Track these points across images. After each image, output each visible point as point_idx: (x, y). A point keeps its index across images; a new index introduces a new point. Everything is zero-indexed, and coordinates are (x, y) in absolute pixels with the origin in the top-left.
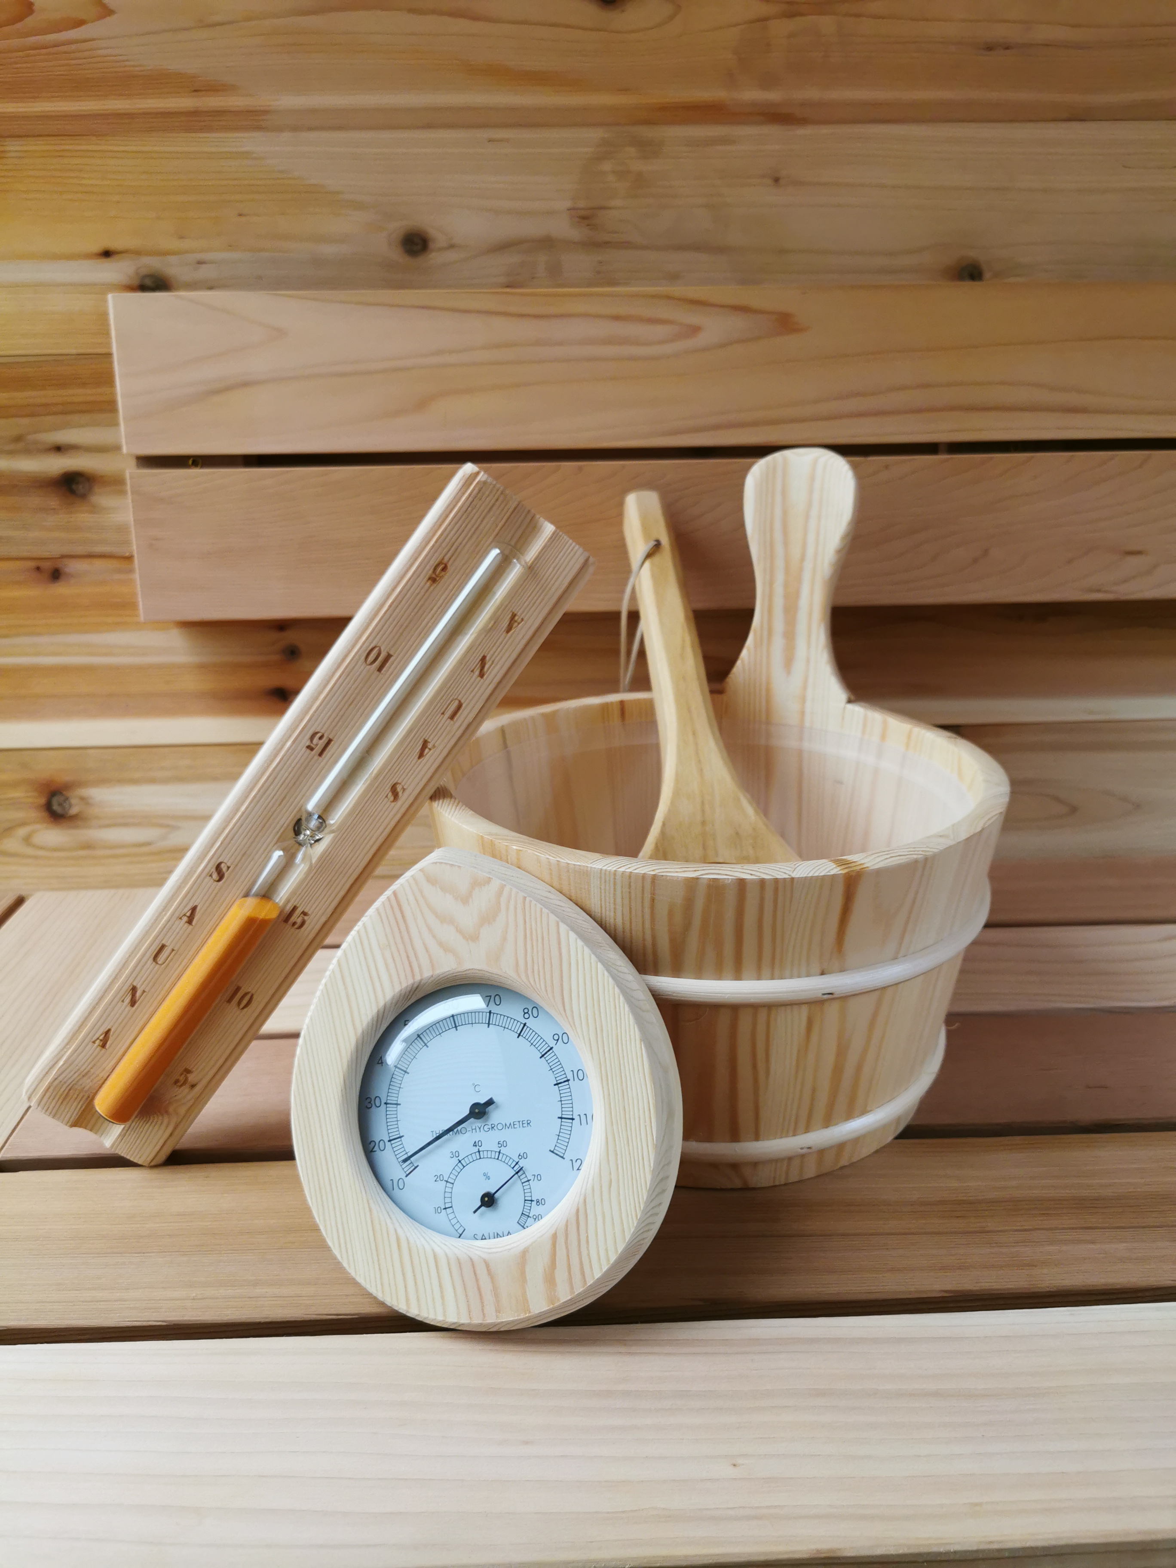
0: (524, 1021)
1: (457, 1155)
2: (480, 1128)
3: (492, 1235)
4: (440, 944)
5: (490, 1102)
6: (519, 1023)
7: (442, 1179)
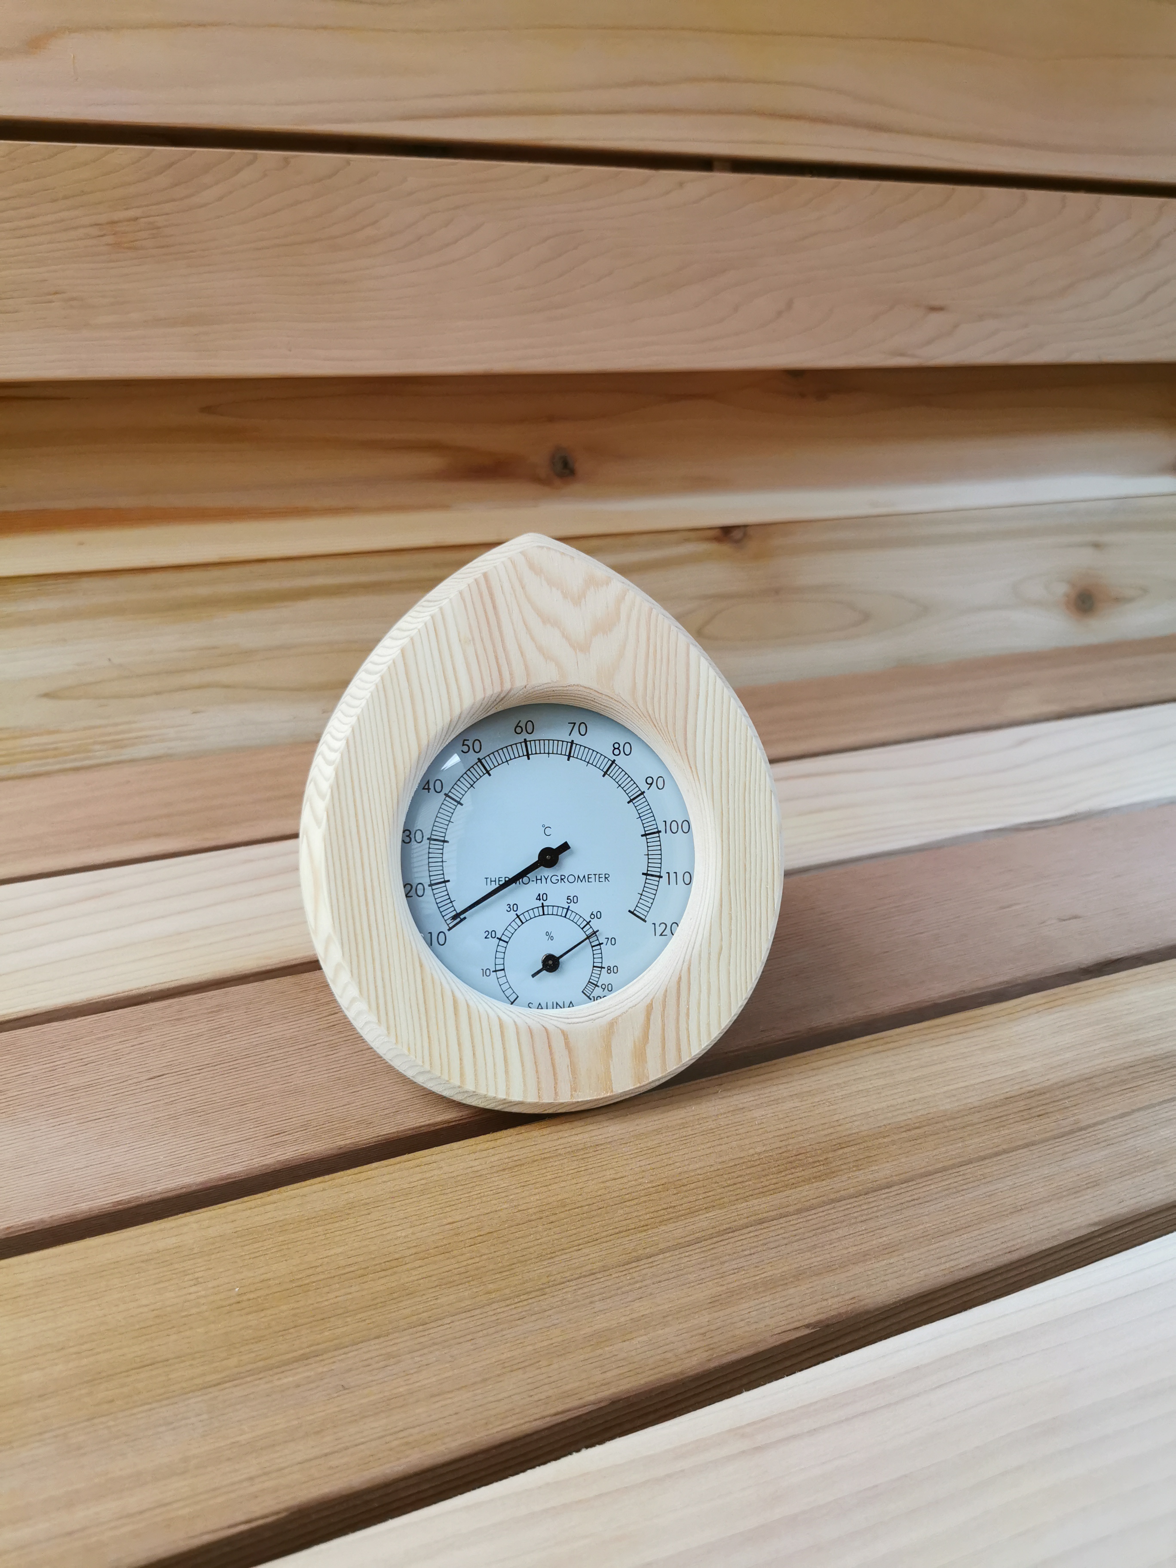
0: (613, 758)
1: (515, 910)
2: (546, 879)
3: (550, 1005)
4: (540, 649)
5: (565, 847)
6: (606, 760)
7: (493, 936)
